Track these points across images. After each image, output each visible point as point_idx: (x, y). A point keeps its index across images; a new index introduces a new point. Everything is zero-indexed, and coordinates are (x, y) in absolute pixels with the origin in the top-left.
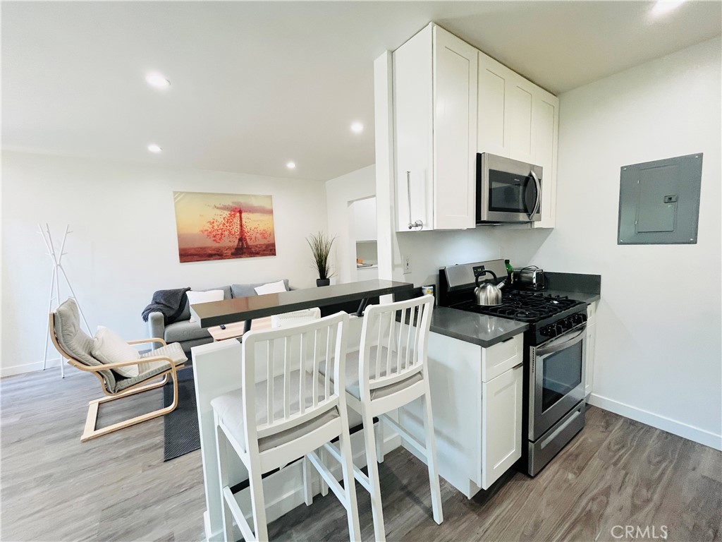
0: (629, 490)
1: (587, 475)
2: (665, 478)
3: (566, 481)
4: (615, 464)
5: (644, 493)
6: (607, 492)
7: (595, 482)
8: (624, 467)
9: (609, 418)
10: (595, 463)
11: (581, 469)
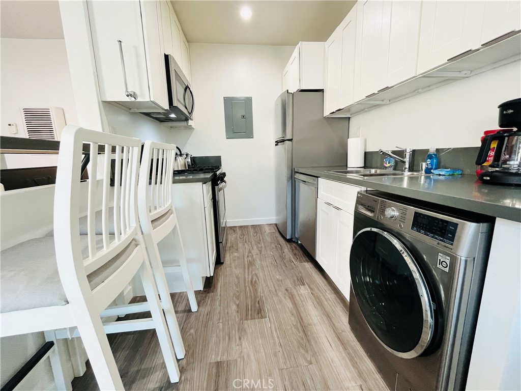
0: (255, 247)
1: (240, 250)
2: (261, 238)
3: (235, 257)
4: (246, 242)
5: (259, 246)
6: (250, 252)
7: (245, 251)
8: (249, 242)
9: (233, 228)
10: (240, 245)
11: (237, 250)
